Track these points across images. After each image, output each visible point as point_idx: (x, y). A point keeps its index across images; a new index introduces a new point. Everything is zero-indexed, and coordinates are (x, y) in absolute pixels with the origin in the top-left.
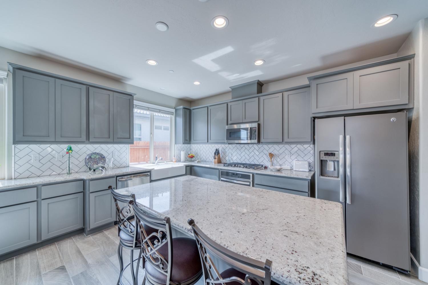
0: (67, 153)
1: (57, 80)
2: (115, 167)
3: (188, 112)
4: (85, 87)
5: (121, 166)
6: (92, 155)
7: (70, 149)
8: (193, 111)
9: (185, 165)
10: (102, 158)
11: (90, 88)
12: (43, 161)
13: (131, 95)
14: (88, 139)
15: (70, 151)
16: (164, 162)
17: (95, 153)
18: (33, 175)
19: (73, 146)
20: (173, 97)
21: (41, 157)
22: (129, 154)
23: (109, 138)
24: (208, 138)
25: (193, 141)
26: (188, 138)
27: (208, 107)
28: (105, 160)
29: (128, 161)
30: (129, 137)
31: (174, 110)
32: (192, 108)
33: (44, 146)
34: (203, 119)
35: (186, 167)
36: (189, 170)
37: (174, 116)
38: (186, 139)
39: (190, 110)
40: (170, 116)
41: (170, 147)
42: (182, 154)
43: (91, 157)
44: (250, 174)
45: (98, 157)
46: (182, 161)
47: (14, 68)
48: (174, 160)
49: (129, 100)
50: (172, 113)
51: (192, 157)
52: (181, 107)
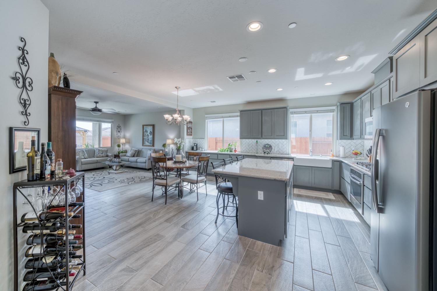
2: (280, 153)
3: (348, 107)
4: (260, 111)
5: (283, 153)
6: (266, 145)
7: (257, 142)
8: (355, 104)
9: (332, 159)
10: (270, 147)
11: (263, 111)
12: (250, 146)
14: (262, 137)
16: (320, 155)
17: (267, 144)
18: (247, 152)
19: (258, 140)
22: (289, 146)
23: (272, 136)
24: (361, 134)
25: (354, 137)
26: (348, 133)
27: (361, 98)
28: (272, 148)
29: (289, 151)
30: (284, 135)
31: (334, 108)
32: (354, 101)
33: (250, 140)
34: (359, 112)
35: (334, 161)
36: (338, 165)
37: (335, 113)
38: (345, 134)
39: (352, 105)
40: (332, 114)
41: (331, 143)
42: (342, 149)
43: (265, 146)
44: (362, 174)
45: (269, 146)
46: (341, 156)
47: (240, 111)
48: (331, 155)
49: (284, 111)
50: (332, 111)
51: (356, 154)
52: (339, 104)
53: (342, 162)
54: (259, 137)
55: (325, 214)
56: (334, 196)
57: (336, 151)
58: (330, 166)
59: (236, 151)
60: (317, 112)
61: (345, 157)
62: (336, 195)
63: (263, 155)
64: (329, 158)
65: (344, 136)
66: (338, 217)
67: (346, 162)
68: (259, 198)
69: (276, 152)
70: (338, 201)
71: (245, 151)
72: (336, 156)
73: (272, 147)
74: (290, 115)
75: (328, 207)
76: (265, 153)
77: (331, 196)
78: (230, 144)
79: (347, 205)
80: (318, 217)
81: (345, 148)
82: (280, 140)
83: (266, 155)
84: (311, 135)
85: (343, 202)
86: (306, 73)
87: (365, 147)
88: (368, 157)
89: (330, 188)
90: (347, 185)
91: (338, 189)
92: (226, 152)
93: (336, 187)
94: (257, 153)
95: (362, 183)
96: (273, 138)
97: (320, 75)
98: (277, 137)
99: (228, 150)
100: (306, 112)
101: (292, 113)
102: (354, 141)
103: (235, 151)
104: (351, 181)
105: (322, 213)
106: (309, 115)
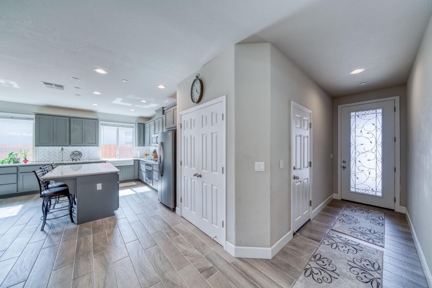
0: (61, 151)
1: (54, 117)
2: (90, 159)
3: (142, 126)
4: (68, 118)
5: (94, 159)
7: (62, 149)
8: (146, 125)
9: (134, 159)
10: (80, 154)
11: (71, 118)
12: (50, 154)
13: (97, 119)
14: (70, 144)
15: (62, 150)
16: (125, 158)
17: (76, 151)
18: (46, 161)
19: (64, 148)
20: (134, 117)
21: (50, 153)
22: (99, 152)
23: (82, 143)
24: (150, 143)
25: (145, 145)
26: (142, 142)
27: (149, 122)
28: (82, 155)
29: (99, 155)
30: (95, 143)
31: (134, 125)
32: (145, 123)
33: (51, 147)
34: (148, 130)
35: (135, 161)
36: (138, 162)
37: (134, 129)
38: (140, 143)
39: (144, 125)
40: (132, 129)
41: (132, 149)
42: (138, 152)
43: (74, 153)
44: (152, 164)
45: (78, 153)
46: (138, 156)
47: (35, 114)
48: (132, 157)
49: (96, 122)
50: (132, 127)
51: (146, 155)
52: (137, 123)
53: (140, 160)
54: (66, 144)
55: (134, 193)
56: (135, 183)
57: (135, 155)
58: (132, 164)
59: (28, 161)
60: (123, 126)
61: (141, 158)
62: (136, 182)
63: (71, 162)
64: (131, 159)
65: (140, 144)
66: (141, 192)
67: (143, 160)
68: (98, 189)
69: (87, 158)
70: (139, 185)
71: (43, 160)
72: (135, 157)
73: (81, 153)
74: (100, 126)
75: (135, 189)
76: (73, 160)
77: (134, 183)
78: (13, 152)
79: (143, 185)
80: (130, 195)
81: (140, 152)
82: (91, 147)
83: (74, 162)
84: (118, 143)
85: (141, 184)
86: (122, 101)
87: (150, 150)
88: (153, 156)
89: (133, 178)
90: (143, 173)
91: (137, 178)
92: (7, 164)
93: (136, 177)
94: (62, 161)
95: (152, 169)
96: (84, 145)
97: (130, 105)
98: (88, 145)
99: (10, 162)
100: (114, 125)
101: (102, 125)
102: (145, 147)
103: (26, 161)
104: (146, 169)
105: (132, 193)
106: (116, 128)
